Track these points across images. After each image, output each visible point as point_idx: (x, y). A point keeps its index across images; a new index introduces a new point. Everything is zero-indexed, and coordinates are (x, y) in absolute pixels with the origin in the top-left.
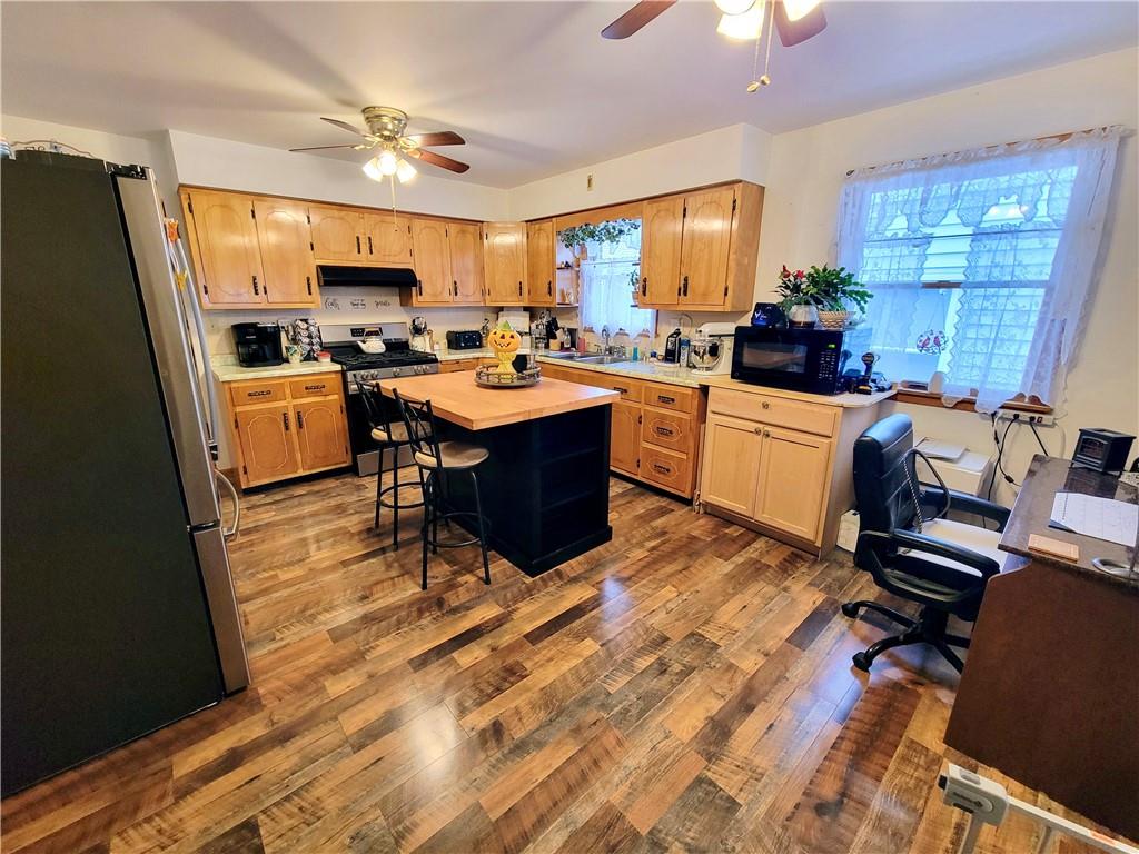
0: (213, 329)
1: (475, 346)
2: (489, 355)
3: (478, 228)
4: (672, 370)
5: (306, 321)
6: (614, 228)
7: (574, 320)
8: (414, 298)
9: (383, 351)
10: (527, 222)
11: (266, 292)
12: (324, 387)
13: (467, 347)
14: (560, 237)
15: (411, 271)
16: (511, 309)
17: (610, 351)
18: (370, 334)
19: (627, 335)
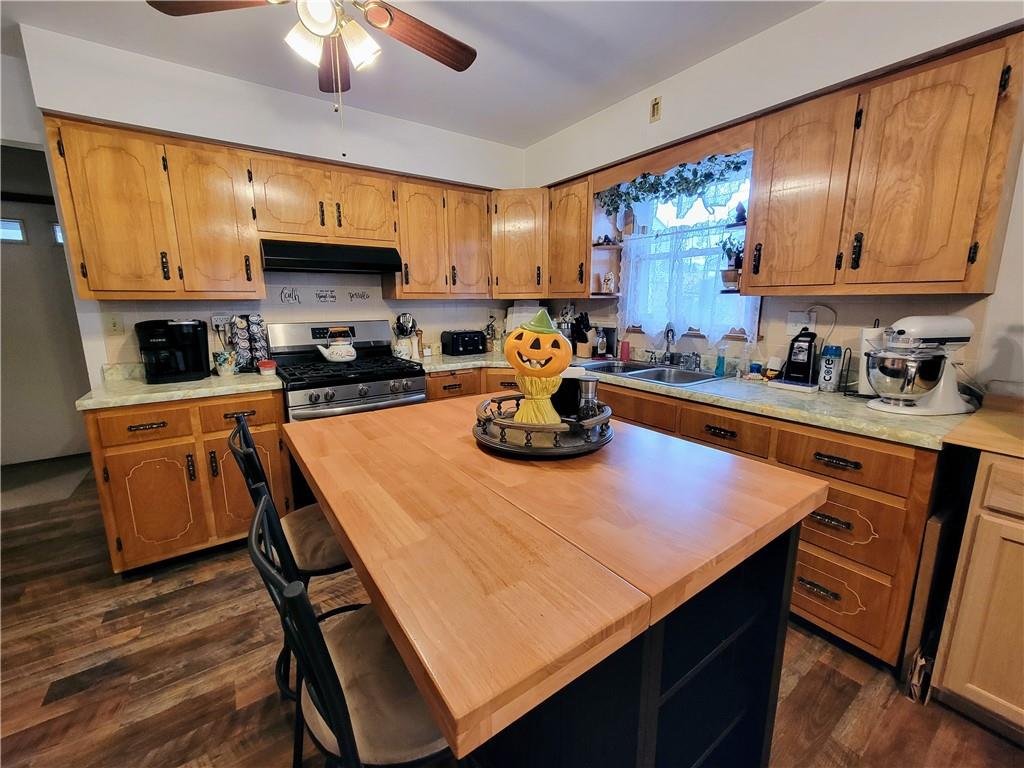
0: (113, 329)
1: (476, 351)
2: (495, 364)
3: (485, 197)
4: (808, 398)
5: (246, 317)
6: (695, 173)
7: (612, 317)
8: (398, 287)
9: (353, 358)
10: (549, 187)
11: (181, 277)
12: (253, 413)
13: (466, 352)
14: (598, 201)
15: (395, 250)
16: (523, 303)
17: (673, 359)
18: (335, 335)
19: (703, 337)
